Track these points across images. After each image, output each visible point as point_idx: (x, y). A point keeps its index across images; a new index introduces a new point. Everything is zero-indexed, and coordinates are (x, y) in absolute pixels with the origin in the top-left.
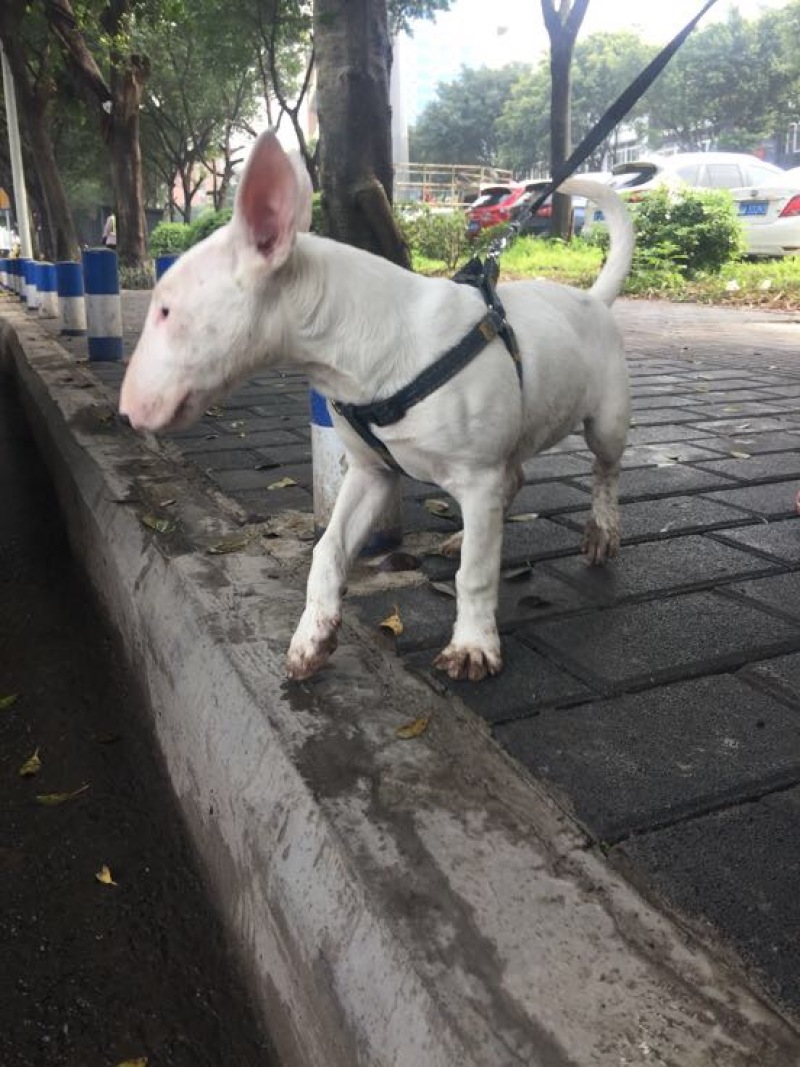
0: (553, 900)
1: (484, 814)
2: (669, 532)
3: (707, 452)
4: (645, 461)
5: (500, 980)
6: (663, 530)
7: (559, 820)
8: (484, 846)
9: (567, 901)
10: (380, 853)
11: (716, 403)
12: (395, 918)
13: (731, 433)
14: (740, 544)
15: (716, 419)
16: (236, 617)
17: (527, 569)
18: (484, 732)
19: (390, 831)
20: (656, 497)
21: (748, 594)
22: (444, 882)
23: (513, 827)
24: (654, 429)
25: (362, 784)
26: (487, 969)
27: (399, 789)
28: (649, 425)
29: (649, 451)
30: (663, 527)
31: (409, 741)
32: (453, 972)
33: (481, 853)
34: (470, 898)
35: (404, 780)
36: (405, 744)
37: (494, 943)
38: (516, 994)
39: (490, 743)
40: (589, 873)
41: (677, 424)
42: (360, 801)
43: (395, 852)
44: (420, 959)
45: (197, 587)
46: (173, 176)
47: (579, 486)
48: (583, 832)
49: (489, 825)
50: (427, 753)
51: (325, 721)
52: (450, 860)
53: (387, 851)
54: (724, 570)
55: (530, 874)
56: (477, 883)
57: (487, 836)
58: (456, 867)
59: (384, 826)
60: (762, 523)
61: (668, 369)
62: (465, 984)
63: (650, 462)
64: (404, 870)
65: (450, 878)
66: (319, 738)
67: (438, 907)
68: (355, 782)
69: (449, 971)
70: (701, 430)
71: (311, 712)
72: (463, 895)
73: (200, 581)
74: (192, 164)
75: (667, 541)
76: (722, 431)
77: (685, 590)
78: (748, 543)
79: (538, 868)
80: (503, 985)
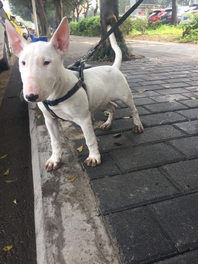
0: (84, 230)
1: (78, 205)
2: (162, 123)
3: (185, 97)
4: (167, 100)
5: (62, 249)
6: (161, 123)
7: (95, 208)
8: (75, 213)
9: (87, 230)
10: (50, 213)
11: (195, 81)
12: (46, 231)
13: (195, 91)
14: (178, 128)
15: (193, 86)
16: (45, 145)
17: (120, 133)
18: (88, 181)
19: (55, 207)
20: (163, 112)
21: (173, 144)
22: (61, 222)
23: (84, 209)
24: (174, 89)
25: (54, 194)
26: (60, 246)
27: (62, 196)
28: (173, 88)
29: (169, 97)
30: (160, 122)
31: (70, 183)
32: (53, 246)
33: (73, 215)
34: (65, 227)
35: (64, 194)
36: (68, 184)
37: (65, 240)
38: (64, 254)
39: (88, 185)
40: (96, 223)
41: (181, 87)
42: (52, 199)
43: (54, 213)
44: (47, 242)
45: (40, 135)
46: (74, 9)
47: (145, 108)
48: (99, 211)
49: (78, 208)
50: (73, 186)
51: (53, 176)
52: (65, 217)
53: (52, 213)
54: (170, 136)
55: (82, 222)
56: (69, 223)
57: (76, 211)
58: (66, 219)
59: (54, 206)
60: (189, 121)
61: (188, 69)
62: (54, 249)
63: (168, 101)
64: (53, 218)
65: (63, 221)
66: (50, 181)
67: (57, 229)
68: (53, 193)
69: (52, 246)
70: (187, 90)
71: (51, 173)
72: (64, 226)
73: (41, 134)
74: (79, 5)
75: (160, 126)
76: (193, 90)
77: (157, 142)
78: (181, 128)
79: (84, 221)
80: (62, 251)
